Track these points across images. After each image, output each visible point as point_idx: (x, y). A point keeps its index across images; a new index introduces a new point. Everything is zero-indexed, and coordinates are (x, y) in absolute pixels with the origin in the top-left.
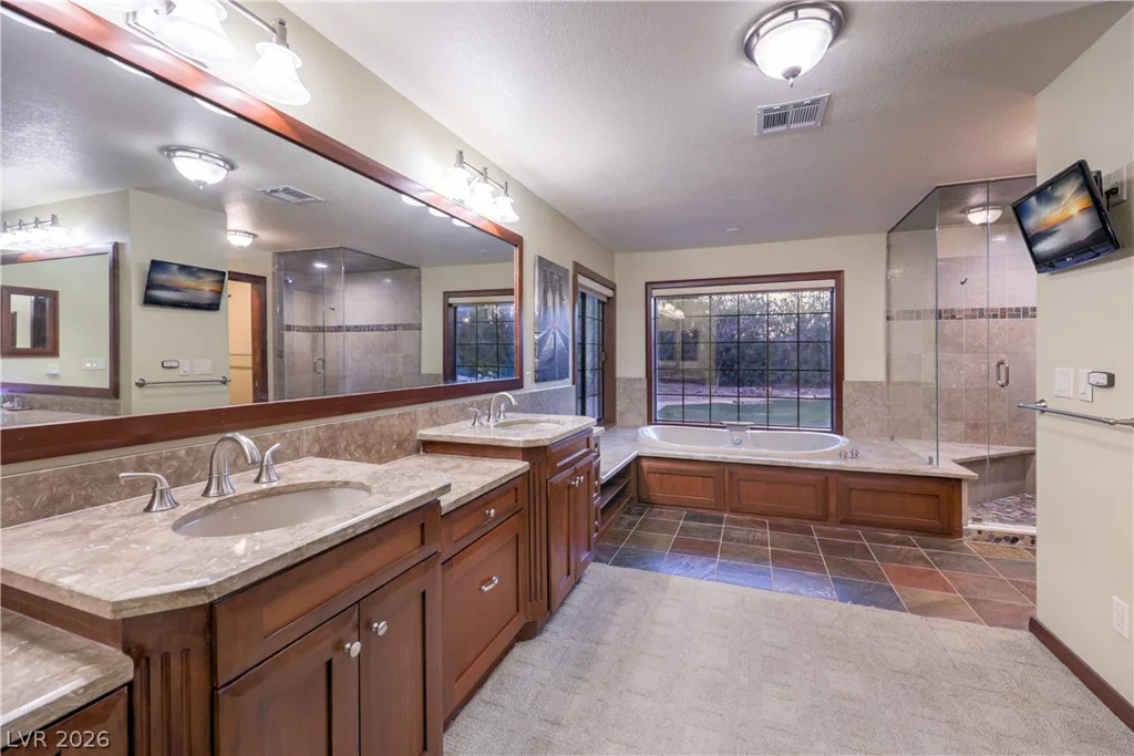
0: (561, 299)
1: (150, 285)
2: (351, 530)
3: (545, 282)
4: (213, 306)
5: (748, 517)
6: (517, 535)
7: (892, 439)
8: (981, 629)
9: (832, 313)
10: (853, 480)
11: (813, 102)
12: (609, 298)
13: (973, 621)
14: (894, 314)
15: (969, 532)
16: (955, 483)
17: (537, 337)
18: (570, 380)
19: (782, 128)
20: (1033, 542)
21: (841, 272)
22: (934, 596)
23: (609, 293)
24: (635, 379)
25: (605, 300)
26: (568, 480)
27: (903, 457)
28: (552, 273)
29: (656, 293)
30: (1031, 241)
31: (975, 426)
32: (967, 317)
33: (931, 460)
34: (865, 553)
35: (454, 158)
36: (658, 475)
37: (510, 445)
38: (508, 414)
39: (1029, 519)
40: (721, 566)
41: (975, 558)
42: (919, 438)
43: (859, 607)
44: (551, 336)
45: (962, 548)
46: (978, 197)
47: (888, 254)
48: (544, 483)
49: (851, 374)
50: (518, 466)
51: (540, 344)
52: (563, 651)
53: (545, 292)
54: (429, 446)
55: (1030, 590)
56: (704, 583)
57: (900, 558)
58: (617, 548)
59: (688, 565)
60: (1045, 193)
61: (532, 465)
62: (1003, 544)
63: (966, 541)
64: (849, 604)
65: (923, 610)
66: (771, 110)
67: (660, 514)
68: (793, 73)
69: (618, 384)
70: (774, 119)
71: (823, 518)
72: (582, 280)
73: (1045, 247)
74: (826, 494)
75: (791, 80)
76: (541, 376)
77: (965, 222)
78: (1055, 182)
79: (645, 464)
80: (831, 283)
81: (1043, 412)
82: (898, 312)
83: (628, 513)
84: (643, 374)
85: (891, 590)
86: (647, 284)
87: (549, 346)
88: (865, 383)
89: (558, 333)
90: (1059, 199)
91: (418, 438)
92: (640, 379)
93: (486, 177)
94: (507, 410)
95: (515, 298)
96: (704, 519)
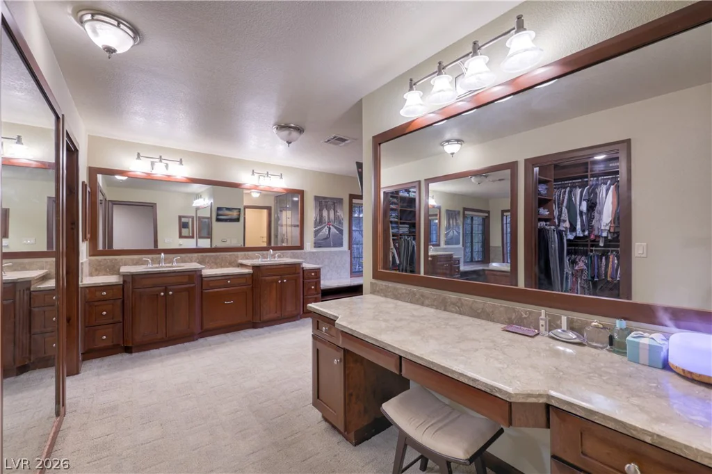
0: (336, 212)
1: (218, 215)
3: (321, 206)
4: (237, 220)
6: (246, 292)
28: (326, 202)
51: (316, 232)
53: (320, 210)
72: (356, 201)
76: (318, 245)
84: (501, 245)
95: (438, 217)
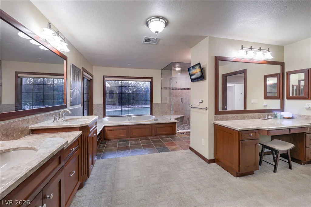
0: (79, 79)
2: (42, 163)
3: (74, 73)
5: (135, 138)
6: (79, 156)
7: (162, 115)
8: (183, 151)
9: (150, 87)
10: (157, 125)
11: (157, 39)
12: (91, 79)
13: (181, 150)
14: (162, 88)
15: (177, 133)
16: (175, 123)
17: (71, 91)
18: (81, 105)
19: (149, 43)
20: (190, 133)
21: (152, 78)
22: (174, 147)
23: (91, 78)
24: (100, 104)
25: (90, 80)
26: (92, 136)
27: (165, 119)
28: (76, 70)
29: (106, 79)
30: (191, 76)
31: (176, 112)
32: (175, 89)
33: (171, 119)
34: (161, 142)
35: (47, 25)
36: (110, 131)
37: (75, 126)
38: (65, 117)
39: (190, 128)
40: (132, 152)
41: (178, 138)
42: (167, 115)
43: (163, 153)
44: (76, 90)
45: (176, 137)
46: (177, 65)
47: (161, 75)
48: (86, 137)
49: (154, 101)
50: (79, 133)
51: (72, 94)
52: (94, 187)
53: (74, 76)
54: (35, 131)
55: (189, 142)
56: (129, 157)
57: (167, 141)
58: (101, 154)
59: (123, 153)
60: (193, 67)
61: (83, 132)
62: (182, 134)
63: (177, 135)
64: (161, 153)
65: (173, 150)
66: (148, 38)
67: (111, 142)
68: (157, 32)
69: (94, 106)
70: (147, 40)
71: (151, 136)
72: (85, 73)
73: (193, 77)
74: (152, 130)
75: (157, 34)
76: (72, 104)
77: (175, 70)
78: (196, 65)
79: (106, 128)
80: (150, 80)
81: (192, 107)
82: (163, 88)
83: (101, 143)
85: (167, 148)
86: (103, 76)
87: (75, 94)
88: (157, 103)
89: (78, 90)
90: (196, 69)
91: (29, 129)
92: (101, 104)
93: (58, 35)
94: (65, 115)
96: (123, 141)
